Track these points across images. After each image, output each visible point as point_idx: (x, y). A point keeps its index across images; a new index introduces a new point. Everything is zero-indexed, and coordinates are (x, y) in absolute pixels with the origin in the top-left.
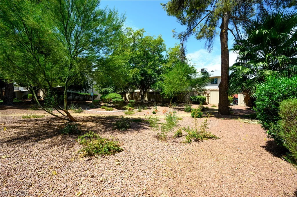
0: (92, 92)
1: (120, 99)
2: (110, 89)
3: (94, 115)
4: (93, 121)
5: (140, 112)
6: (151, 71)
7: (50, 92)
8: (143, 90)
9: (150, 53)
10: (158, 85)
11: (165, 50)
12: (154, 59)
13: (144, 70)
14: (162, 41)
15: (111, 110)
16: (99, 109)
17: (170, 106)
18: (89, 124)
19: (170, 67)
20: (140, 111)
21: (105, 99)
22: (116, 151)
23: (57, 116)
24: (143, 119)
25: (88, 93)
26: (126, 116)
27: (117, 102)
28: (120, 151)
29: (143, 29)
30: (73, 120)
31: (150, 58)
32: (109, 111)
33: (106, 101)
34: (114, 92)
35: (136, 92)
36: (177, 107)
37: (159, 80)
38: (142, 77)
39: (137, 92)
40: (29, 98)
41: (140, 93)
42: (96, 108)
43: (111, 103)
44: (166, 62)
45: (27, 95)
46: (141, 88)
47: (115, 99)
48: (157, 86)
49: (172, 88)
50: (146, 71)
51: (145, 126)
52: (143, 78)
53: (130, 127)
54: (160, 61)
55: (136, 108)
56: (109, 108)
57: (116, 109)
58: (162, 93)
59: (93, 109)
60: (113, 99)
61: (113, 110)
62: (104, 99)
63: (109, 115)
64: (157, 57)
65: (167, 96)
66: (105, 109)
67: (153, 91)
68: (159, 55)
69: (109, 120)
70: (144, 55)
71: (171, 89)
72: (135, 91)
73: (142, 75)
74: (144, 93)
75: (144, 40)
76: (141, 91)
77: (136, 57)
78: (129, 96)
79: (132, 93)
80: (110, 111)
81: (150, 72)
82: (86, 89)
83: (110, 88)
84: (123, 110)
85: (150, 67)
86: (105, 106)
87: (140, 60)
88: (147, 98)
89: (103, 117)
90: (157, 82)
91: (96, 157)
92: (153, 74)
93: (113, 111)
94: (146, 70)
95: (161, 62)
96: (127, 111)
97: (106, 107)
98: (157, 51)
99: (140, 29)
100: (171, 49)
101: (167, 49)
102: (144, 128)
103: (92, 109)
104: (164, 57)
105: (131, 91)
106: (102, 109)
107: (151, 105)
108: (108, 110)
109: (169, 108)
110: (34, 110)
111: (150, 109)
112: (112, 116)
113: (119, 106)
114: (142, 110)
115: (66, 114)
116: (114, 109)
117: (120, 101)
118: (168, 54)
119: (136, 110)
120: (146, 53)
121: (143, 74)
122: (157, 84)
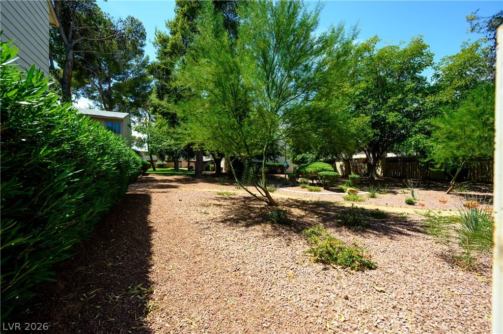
0: (286, 161)
1: (331, 172)
2: (310, 156)
3: (294, 198)
4: (298, 207)
5: (373, 199)
6: (396, 116)
7: (248, 164)
8: (374, 156)
9: (390, 80)
10: (413, 143)
11: (430, 64)
12: (402, 90)
13: (379, 116)
14: (424, 47)
15: (317, 191)
16: (297, 187)
17: (451, 191)
18: (296, 212)
19: (450, 101)
20: (373, 197)
21: (306, 173)
22: (365, 266)
23: (255, 195)
24: (387, 213)
25: (278, 162)
26: (348, 204)
27: (327, 177)
28: (371, 268)
29: (376, 37)
30: (272, 203)
31: (391, 90)
32: (313, 192)
33: (307, 176)
34: (317, 159)
35: (355, 159)
36: (473, 193)
37: (416, 133)
38: (375, 130)
39: (358, 159)
40: (210, 169)
41: (366, 161)
42: (292, 186)
43: (316, 178)
44: (434, 90)
45: (209, 166)
46: (367, 152)
47: (324, 173)
48: (410, 146)
49: (458, 148)
50: (383, 118)
51: (401, 229)
52: (377, 131)
53: (368, 226)
54: (416, 91)
55: (363, 191)
56: (313, 188)
57: (325, 189)
58: (425, 161)
59: (289, 188)
60: (320, 173)
61: (320, 191)
62: (304, 172)
63: (317, 200)
64: (410, 84)
65: (441, 168)
66: (306, 189)
67: (395, 156)
68: (414, 79)
69: (321, 209)
70: (377, 86)
71: (455, 151)
72: (354, 157)
73: (374, 125)
74: (376, 160)
75: (378, 57)
76: (368, 157)
77: (360, 94)
78: (341, 166)
79: (347, 161)
80: (316, 193)
81: (392, 117)
82: (274, 157)
83: (310, 153)
84: (337, 192)
85: (392, 109)
86: (306, 183)
87: (369, 98)
88: (380, 170)
89: (308, 202)
90: (411, 136)
91: (334, 268)
92: (400, 122)
93: (320, 193)
94: (383, 115)
95: (420, 95)
96: (346, 194)
97: (307, 186)
98: (409, 73)
99: (369, 39)
100: (450, 58)
101: (436, 60)
102: (400, 233)
103: (286, 187)
104: (429, 80)
105: (346, 157)
106: (302, 188)
107: (394, 186)
108: (311, 190)
109: (448, 193)
110: (222, 185)
111: (395, 193)
112: (323, 202)
113: (331, 184)
114: (377, 194)
115: (264, 194)
116: (322, 189)
117: (332, 176)
118: (440, 72)
119: (363, 194)
120: (381, 83)
121: (377, 123)
122: (412, 141)
